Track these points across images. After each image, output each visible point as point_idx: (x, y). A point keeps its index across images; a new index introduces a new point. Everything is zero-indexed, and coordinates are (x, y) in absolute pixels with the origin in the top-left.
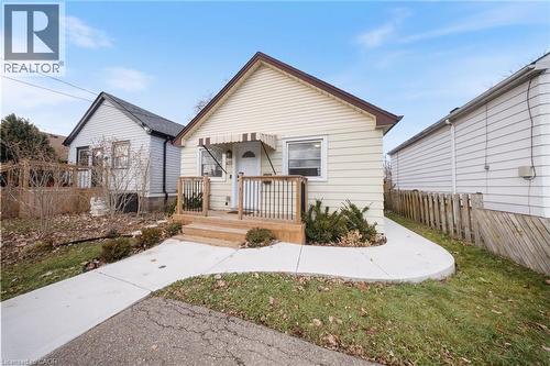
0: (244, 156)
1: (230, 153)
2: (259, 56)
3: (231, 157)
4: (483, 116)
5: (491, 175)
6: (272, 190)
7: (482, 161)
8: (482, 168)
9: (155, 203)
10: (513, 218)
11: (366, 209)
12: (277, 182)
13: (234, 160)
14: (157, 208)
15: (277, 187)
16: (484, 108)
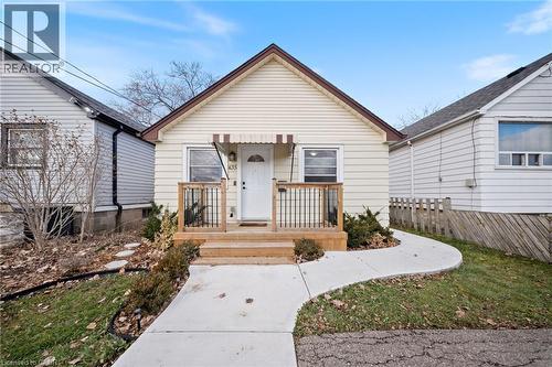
0: (249, 160)
1: (233, 155)
2: (273, 48)
3: (235, 160)
4: (438, 141)
5: (443, 185)
6: (288, 198)
7: (437, 174)
8: (437, 180)
9: (103, 220)
10: (478, 215)
11: (378, 213)
12: (293, 190)
13: (239, 163)
14: (104, 228)
15: (293, 195)
16: (439, 135)
